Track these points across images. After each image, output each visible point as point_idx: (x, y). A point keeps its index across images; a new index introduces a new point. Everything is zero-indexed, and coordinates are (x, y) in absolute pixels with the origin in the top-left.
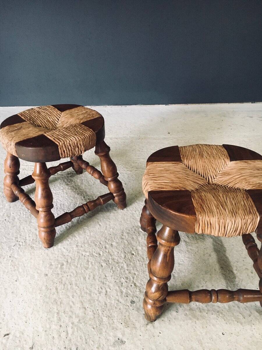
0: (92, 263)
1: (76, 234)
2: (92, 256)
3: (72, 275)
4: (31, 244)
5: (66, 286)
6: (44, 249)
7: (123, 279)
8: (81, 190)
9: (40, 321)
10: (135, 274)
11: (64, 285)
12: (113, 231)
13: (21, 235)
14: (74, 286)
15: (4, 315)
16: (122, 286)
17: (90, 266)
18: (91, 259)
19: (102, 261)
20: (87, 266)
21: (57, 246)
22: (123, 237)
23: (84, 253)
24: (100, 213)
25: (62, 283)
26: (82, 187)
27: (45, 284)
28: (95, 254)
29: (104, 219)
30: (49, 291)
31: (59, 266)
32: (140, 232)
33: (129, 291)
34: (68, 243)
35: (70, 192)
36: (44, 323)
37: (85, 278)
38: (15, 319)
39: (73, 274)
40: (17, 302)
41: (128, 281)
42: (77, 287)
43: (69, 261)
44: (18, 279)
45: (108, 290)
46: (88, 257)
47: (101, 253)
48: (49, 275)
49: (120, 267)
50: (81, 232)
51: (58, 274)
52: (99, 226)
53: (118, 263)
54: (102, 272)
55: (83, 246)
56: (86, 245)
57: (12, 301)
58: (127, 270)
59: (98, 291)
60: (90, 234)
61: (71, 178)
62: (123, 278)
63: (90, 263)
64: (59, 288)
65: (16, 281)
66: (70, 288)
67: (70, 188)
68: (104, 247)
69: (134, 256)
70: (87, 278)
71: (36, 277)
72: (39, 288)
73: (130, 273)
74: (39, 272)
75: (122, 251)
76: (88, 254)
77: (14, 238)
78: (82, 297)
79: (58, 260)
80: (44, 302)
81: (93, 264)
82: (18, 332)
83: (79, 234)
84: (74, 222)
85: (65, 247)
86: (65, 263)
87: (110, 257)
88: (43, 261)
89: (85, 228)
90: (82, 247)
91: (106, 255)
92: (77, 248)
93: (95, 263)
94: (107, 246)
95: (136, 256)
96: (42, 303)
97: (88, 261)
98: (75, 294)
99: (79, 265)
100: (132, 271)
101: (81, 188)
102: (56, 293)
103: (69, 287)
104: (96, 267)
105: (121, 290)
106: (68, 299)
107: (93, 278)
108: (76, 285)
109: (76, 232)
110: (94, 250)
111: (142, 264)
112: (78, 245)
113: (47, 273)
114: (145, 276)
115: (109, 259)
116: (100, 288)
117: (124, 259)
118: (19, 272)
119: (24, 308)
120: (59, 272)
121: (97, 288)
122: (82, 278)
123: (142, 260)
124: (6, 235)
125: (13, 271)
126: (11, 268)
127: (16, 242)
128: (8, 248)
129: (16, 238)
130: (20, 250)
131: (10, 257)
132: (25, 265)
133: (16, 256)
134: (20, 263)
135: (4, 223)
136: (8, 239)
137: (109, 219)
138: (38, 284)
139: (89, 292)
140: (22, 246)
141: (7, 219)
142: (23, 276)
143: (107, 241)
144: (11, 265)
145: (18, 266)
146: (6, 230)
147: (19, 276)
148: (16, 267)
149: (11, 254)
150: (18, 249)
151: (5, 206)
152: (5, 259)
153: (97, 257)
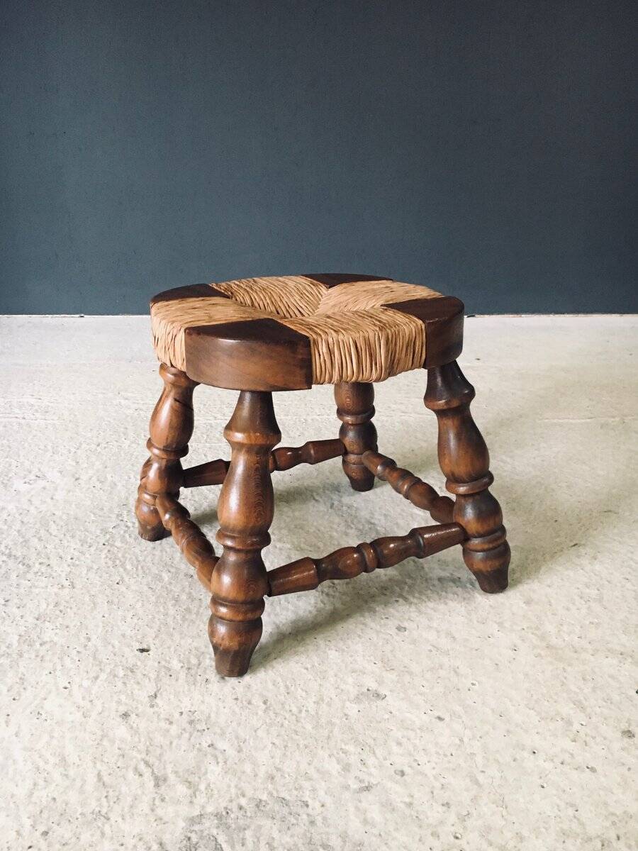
2: (299, 549)
7: (375, 590)
9: (175, 651)
12: (349, 511)
15: (89, 639)
16: (373, 601)
22: (373, 521)
27: (187, 590)
30: (197, 602)
32: (416, 514)
33: (392, 611)
36: (184, 654)
38: (113, 647)
40: (120, 618)
41: (388, 594)
44: (122, 580)
46: (288, 551)
57: (106, 616)
65: (118, 583)
74: (173, 570)
78: (276, 615)
80: (184, 619)
82: (120, 667)
96: (181, 622)
110: (303, 540)
118: (125, 569)
119: (137, 628)
124: (96, 511)
125: (111, 567)
126: (106, 563)
127: (119, 522)
128: (98, 532)
129: (118, 515)
130: (127, 536)
131: (104, 544)
132: (140, 558)
133: (118, 544)
134: (127, 555)
135: (92, 492)
136: (100, 516)
137: (339, 492)
138: (171, 591)
139: (293, 609)
140: (132, 529)
141: (98, 485)
142: (135, 576)
143: (335, 526)
144: (107, 557)
145: (122, 559)
146: (95, 504)
147: (124, 575)
148: (118, 562)
149: (108, 541)
150: (122, 532)
151: (93, 465)
152: (92, 549)
153: (310, 551)
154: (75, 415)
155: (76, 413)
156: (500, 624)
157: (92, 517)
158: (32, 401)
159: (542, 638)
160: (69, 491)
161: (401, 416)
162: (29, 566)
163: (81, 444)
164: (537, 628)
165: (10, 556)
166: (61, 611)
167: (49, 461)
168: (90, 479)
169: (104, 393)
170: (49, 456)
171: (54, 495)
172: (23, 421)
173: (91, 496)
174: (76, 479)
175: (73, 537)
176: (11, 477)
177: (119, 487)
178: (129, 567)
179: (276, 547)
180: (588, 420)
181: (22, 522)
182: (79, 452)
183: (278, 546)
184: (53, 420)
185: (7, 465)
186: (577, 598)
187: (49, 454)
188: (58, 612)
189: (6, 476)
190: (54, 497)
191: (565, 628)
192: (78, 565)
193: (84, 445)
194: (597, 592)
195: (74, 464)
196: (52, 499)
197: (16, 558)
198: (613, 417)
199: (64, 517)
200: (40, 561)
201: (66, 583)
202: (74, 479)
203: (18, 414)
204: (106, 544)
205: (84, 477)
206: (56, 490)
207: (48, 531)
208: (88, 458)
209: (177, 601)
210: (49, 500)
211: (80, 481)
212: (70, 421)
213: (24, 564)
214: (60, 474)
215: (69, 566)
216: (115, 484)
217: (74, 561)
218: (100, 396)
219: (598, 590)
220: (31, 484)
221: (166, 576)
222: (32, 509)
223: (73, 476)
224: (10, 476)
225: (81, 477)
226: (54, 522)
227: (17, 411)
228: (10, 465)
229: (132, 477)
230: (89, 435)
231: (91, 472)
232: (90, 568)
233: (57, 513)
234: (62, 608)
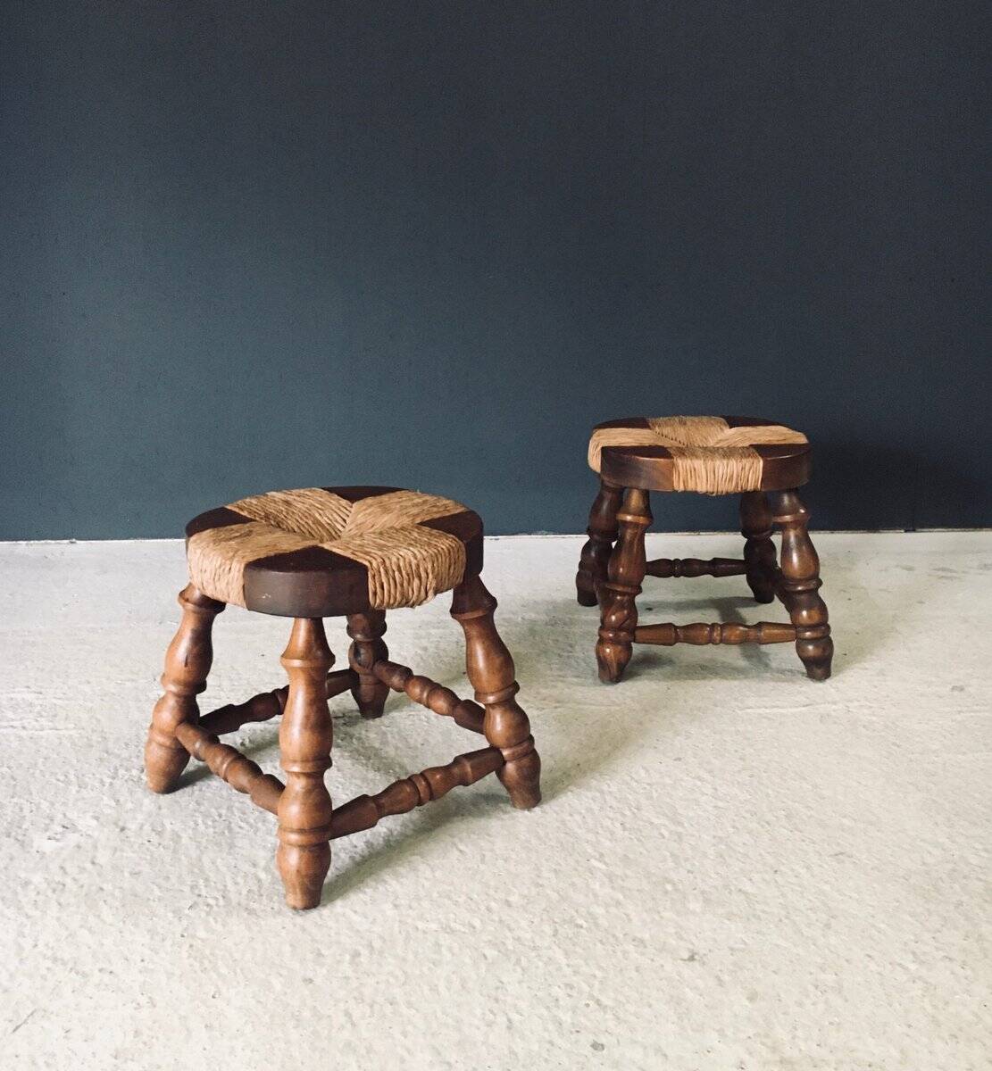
0: (450, 949)
1: (387, 875)
2: (448, 930)
3: (391, 980)
4: (244, 902)
5: (376, 1007)
6: (290, 913)
7: (559, 990)
8: (384, 761)
10: (595, 976)
11: (371, 1006)
13: (207, 880)
14: (404, 1009)
16: (558, 1007)
17: (447, 955)
18: (445, 940)
19: (482, 944)
20: (435, 956)
21: (329, 906)
22: (541, 881)
23: (420, 925)
24: (456, 819)
25: (362, 1000)
26: (387, 752)
27: (310, 1003)
28: (458, 927)
29: (472, 836)
30: (325, 1020)
31: (348, 957)
33: (582, 1020)
34: (366, 898)
35: (350, 766)
37: (434, 989)
39: (396, 978)
40: (227, 1050)
41: (575, 995)
42: (415, 1011)
43: (377, 944)
44: (218, 991)
45: (515, 1017)
46: (434, 934)
47: (477, 923)
48: (318, 981)
49: (545, 959)
50: (402, 870)
51: (347, 978)
52: (457, 853)
53: (535, 948)
54: (488, 970)
55: (414, 904)
56: (426, 904)
57: (208, 1047)
58: (568, 966)
59: (483, 1019)
60: (434, 876)
61: (348, 729)
62: (559, 987)
63: (443, 949)
64: (356, 1014)
65: (213, 997)
66: (391, 1013)
67: (346, 754)
68: (483, 908)
69: (583, 931)
70: (442, 989)
71: (278, 986)
72: (293, 1014)
73: (576, 973)
74: (284, 972)
75: (545, 917)
76: (434, 926)
77: (187, 889)
78: (434, 1034)
79: (338, 943)
80: (313, 1048)
81: (456, 950)
83: (397, 875)
84: (375, 843)
85: (357, 908)
86: (365, 952)
87: (509, 934)
88: (291, 945)
89: (413, 858)
90: (411, 908)
91: (492, 929)
92: (396, 911)
93: (460, 949)
94: (493, 904)
95: (588, 930)
96: (309, 1052)
97: (438, 945)
98: (409, 1028)
99: (411, 957)
100: (584, 969)
101: (383, 754)
102: (349, 1026)
103: (388, 1009)
104: (467, 960)
105: (555, 1016)
106: (390, 1041)
107: (460, 988)
108: (409, 1005)
109: (388, 870)
110: (452, 916)
111: (614, 952)
112: (397, 903)
113: (310, 975)
114: (629, 982)
115: (506, 938)
116: (488, 1013)
117: (554, 939)
118: (219, 975)
120: (349, 973)
121: (478, 1012)
122: (426, 989)
123: (611, 940)
124: (160, 881)
125: (199, 972)
126: (191, 965)
127: (196, 898)
128: (170, 915)
129: (192, 887)
130: (211, 919)
131: (183, 936)
132: (237, 956)
133: (202, 934)
134: (217, 952)
135: (148, 849)
136: (168, 890)
137: (489, 835)
138: (288, 1005)
139: (454, 1024)
140: (215, 908)
141: (155, 839)
142: (235, 983)
143: (492, 892)
144: (189, 957)
145: (211, 958)
146: (157, 869)
147: (220, 983)
148: (206, 962)
149: (186, 929)
150: (203, 915)
151: (141, 805)
152: (168, 943)
153: (464, 933)
154: (98, 721)
155: (99, 717)
156: (721, 1032)
157: (157, 892)
158: (30, 697)
159: (774, 1049)
160: (116, 850)
161: (556, 707)
162: (85, 975)
163: (116, 769)
164: (767, 1036)
165: (55, 960)
166: (145, 1043)
167: (77, 800)
168: (141, 828)
169: (133, 680)
170: (74, 792)
171: (95, 857)
172: (23, 733)
173: (148, 857)
174: (123, 829)
175: (136, 925)
176: (26, 830)
177: (185, 840)
178: (224, 971)
179: (417, 928)
180: (804, 709)
181: (60, 904)
182: (117, 783)
183: (420, 927)
184: (66, 729)
185: (17, 810)
186: (811, 988)
187: (74, 789)
188: (141, 1046)
189: (20, 828)
190: (96, 861)
191: (799, 1033)
192: (152, 970)
193: (121, 772)
194: (834, 976)
195: (113, 804)
196: (93, 863)
197: (64, 963)
198: (835, 703)
199: (117, 893)
200: (99, 966)
201: (143, 1000)
202: (118, 830)
203: (13, 720)
204: (185, 934)
205: (132, 826)
206: (95, 847)
207: (99, 916)
208: (131, 793)
209: (298, 1020)
210: (89, 866)
211: (127, 832)
212: (93, 731)
213: (77, 973)
214: (95, 822)
215: (141, 972)
216: (179, 837)
217: (146, 963)
218: (128, 684)
219: (836, 974)
220: (57, 840)
221: (277, 984)
222: (68, 881)
223: (116, 824)
224: (24, 827)
225: (129, 825)
226: (105, 901)
227: (10, 715)
228: (21, 810)
229: (200, 822)
230: (125, 754)
231: (140, 817)
232: (170, 975)
233: (105, 886)
234: (145, 1038)
